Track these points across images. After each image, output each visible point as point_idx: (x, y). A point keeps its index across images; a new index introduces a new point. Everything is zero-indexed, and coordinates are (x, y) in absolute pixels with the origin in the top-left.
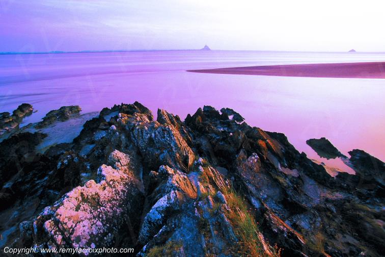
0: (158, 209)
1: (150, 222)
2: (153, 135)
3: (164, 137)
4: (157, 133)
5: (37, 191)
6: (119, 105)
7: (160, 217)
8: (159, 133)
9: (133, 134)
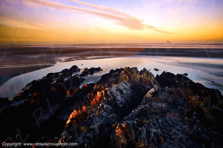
0: (150, 93)
1: (146, 99)
2: (142, 76)
3: (148, 77)
4: (144, 75)
5: (84, 99)
6: (119, 69)
7: (151, 96)
8: (145, 75)
9: (132, 76)
